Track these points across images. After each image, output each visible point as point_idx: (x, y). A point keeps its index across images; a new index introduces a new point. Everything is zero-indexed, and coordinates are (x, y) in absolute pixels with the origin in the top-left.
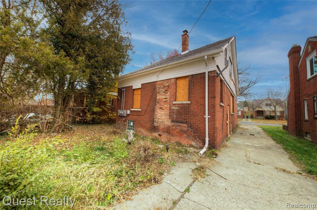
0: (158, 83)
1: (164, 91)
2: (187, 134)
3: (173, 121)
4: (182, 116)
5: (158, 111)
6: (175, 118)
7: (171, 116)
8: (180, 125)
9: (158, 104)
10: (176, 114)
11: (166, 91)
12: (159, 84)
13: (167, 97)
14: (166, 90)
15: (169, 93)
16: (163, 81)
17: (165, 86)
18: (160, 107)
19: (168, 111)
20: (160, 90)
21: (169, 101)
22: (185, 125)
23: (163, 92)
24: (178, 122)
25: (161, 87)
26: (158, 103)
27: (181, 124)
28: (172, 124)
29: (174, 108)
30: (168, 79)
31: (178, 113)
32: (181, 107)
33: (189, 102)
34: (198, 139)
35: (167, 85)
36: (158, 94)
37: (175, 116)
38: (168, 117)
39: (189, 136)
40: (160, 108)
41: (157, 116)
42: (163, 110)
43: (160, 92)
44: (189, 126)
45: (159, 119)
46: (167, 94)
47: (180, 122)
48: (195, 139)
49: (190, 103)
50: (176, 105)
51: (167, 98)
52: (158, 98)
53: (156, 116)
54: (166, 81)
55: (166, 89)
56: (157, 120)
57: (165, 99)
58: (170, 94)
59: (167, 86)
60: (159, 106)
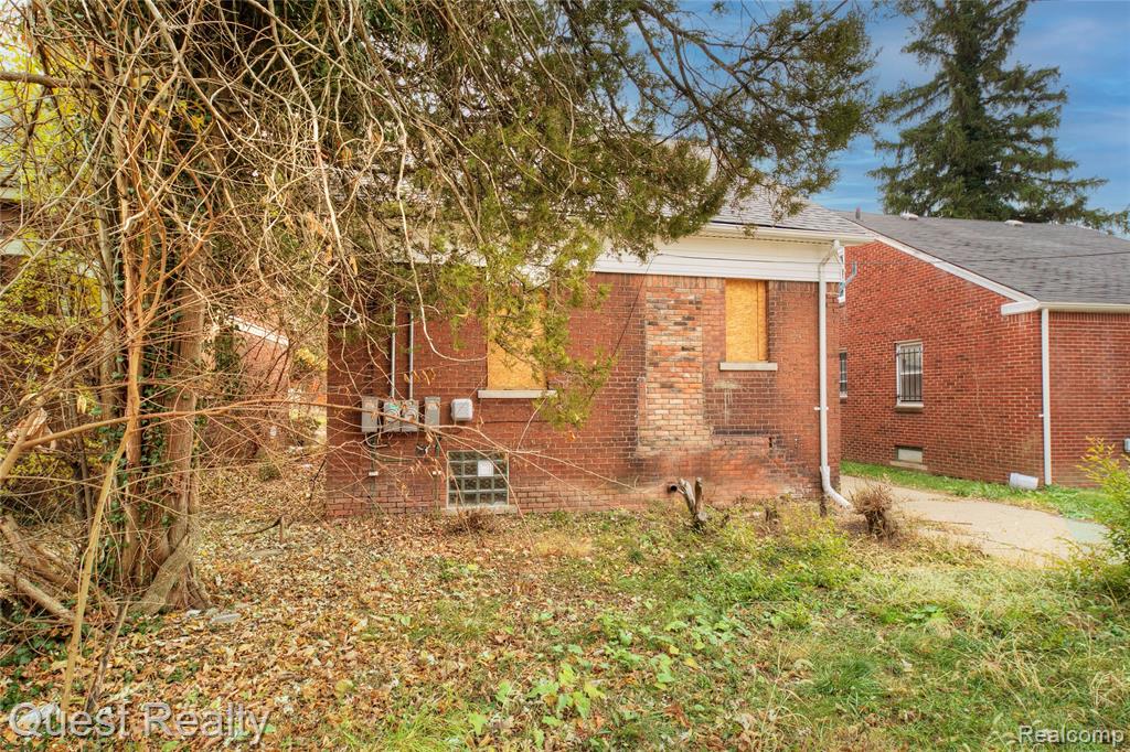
0: (649, 282)
1: (679, 319)
2: (769, 467)
3: (718, 432)
4: (751, 412)
5: (654, 396)
6: (727, 419)
7: (710, 414)
8: (745, 443)
9: (651, 368)
10: (730, 407)
11: (690, 323)
12: (655, 290)
13: (694, 343)
14: (689, 319)
15: (699, 329)
16: (671, 280)
17: (683, 302)
18: (665, 380)
19: (699, 396)
20: (662, 312)
21: (700, 359)
22: (763, 440)
23: (676, 324)
24: (739, 433)
25: (664, 302)
26: (655, 365)
27: (747, 438)
28: (717, 442)
29: (723, 384)
30: (697, 277)
31: (738, 401)
32: (748, 380)
33: (773, 366)
34: (799, 476)
35: (692, 297)
36: (652, 327)
37: (727, 412)
38: (700, 417)
39: (775, 472)
40: (663, 386)
41: (650, 417)
42: (680, 391)
43: (662, 323)
44: (774, 441)
45: (659, 428)
46: (692, 334)
47: (745, 433)
48: (792, 476)
49: (776, 369)
50: (731, 375)
51: (693, 349)
52: (651, 343)
53: (644, 416)
54: (687, 281)
55: (686, 313)
56: (651, 433)
57: (683, 349)
58: (707, 332)
59: (691, 303)
60: (658, 375)
